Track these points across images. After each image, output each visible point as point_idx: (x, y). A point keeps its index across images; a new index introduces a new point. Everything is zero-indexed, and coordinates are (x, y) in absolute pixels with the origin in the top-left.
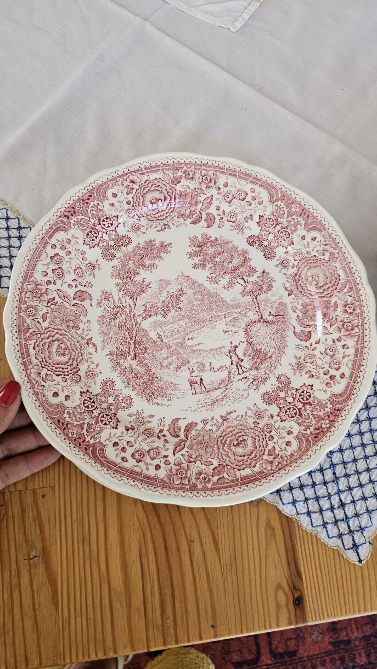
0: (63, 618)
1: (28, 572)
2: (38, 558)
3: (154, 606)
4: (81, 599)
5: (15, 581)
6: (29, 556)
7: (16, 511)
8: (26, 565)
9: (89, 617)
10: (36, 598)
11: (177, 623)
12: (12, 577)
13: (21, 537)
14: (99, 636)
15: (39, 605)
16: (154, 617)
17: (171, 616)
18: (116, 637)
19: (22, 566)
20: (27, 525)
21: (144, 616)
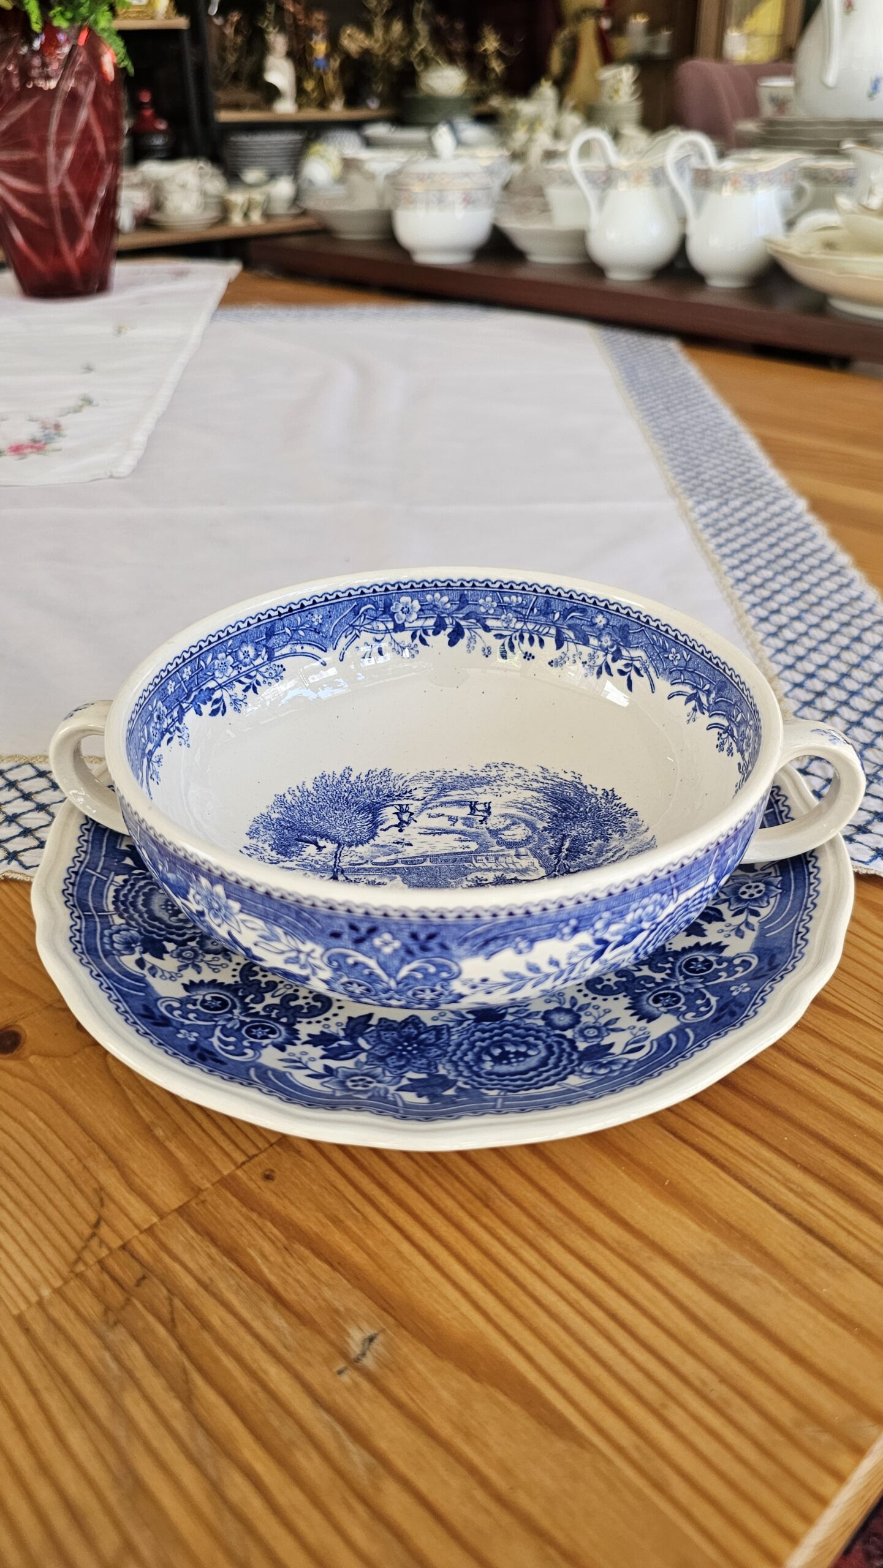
0: (620, 1449)
1: (383, 1400)
2: (380, 1338)
4: (623, 1352)
5: (357, 1459)
6: (344, 1354)
7: (205, 1262)
8: (356, 1384)
9: (697, 1383)
10: (477, 1460)
12: (336, 1454)
13: (279, 1320)
14: (784, 1412)
15: (506, 1471)
18: (834, 1374)
19: (343, 1400)
20: (272, 1278)
21: (841, 1261)
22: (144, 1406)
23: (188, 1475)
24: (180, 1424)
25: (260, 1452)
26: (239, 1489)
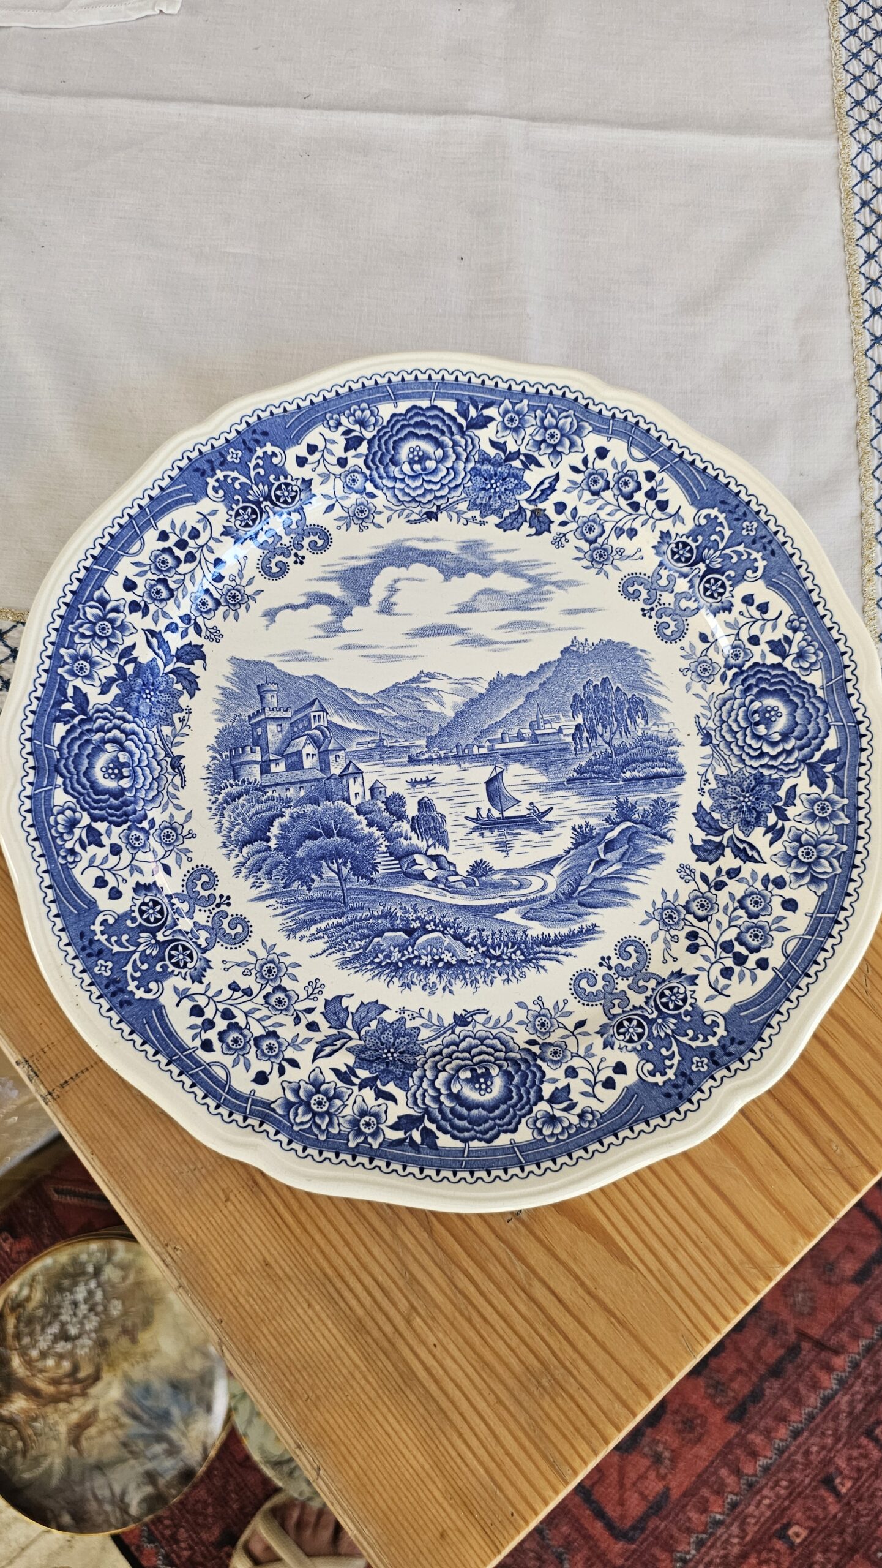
0: (651, 1271)
1: (532, 1238)
3: (790, 1138)
4: (658, 1217)
5: (520, 1270)
8: (517, 1229)
9: (694, 1237)
10: (579, 1273)
11: (850, 1138)
12: (509, 1266)
14: (736, 1256)
15: (593, 1279)
16: (806, 1157)
17: (831, 1134)
18: (766, 1237)
19: (511, 1237)
21: (786, 1167)
22: (408, 1234)
23: (437, 1273)
24: (429, 1245)
25: (471, 1263)
26: (463, 1282)
